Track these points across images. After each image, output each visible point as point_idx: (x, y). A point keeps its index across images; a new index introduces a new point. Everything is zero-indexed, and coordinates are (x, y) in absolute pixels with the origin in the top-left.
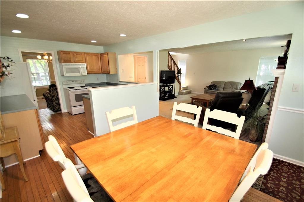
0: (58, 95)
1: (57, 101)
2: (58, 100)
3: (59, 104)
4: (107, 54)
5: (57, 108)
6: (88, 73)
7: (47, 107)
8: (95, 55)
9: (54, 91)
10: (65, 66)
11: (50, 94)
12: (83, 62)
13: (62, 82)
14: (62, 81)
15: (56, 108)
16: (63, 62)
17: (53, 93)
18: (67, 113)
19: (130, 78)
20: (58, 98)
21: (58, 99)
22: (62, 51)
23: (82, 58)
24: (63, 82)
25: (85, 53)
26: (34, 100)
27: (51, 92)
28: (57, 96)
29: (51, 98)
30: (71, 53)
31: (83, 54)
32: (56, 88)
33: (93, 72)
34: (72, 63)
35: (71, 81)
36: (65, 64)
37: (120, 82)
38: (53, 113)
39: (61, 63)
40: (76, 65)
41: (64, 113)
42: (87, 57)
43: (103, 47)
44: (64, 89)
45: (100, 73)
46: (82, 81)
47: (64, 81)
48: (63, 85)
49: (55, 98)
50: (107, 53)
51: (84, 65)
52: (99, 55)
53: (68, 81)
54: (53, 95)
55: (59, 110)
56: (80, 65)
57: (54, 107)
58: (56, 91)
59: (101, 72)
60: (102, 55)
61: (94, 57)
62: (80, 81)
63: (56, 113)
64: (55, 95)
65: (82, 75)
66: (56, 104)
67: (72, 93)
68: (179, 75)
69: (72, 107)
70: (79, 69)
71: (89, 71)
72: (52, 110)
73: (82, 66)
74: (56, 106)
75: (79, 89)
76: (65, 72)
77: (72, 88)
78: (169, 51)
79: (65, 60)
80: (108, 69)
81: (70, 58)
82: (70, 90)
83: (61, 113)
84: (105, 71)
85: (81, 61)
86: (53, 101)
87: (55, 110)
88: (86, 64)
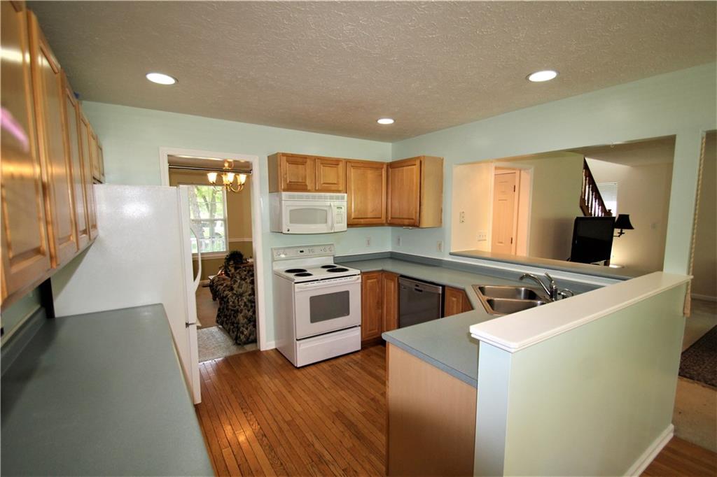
0: (253, 293)
1: (249, 311)
2: (252, 306)
3: (253, 321)
4: (418, 163)
5: (246, 332)
6: (349, 225)
7: (217, 322)
8: (375, 166)
9: (245, 279)
10: (289, 203)
11: (232, 289)
12: (341, 189)
13: (272, 252)
14: (272, 249)
15: (242, 333)
16: (285, 190)
17: (240, 286)
18: (274, 355)
19: (479, 241)
20: (254, 302)
21: (252, 304)
22: (284, 155)
23: (338, 177)
24: (275, 253)
25: (347, 161)
26: (187, 325)
28: (250, 295)
29: (233, 302)
30: (308, 161)
31: (341, 166)
34: (309, 191)
35: (295, 250)
36: (290, 197)
37: (451, 254)
38: (234, 350)
39: (277, 191)
40: (320, 197)
41: (266, 351)
42: (353, 173)
43: (391, 144)
44: (277, 275)
45: (382, 225)
46: (327, 248)
47: (279, 249)
48: (273, 260)
49: (245, 300)
50: (418, 158)
51: (343, 198)
52: (385, 166)
53: (287, 250)
54: (241, 291)
55: (254, 338)
56: (332, 198)
57: (238, 329)
58: (248, 281)
59: (384, 222)
60: (392, 166)
61: (370, 174)
62: (322, 248)
63: (241, 352)
64: (246, 292)
65: (333, 231)
66: (246, 320)
67: (304, 293)
68: (621, 231)
69: (297, 340)
70: (326, 211)
71: (353, 216)
72: (231, 337)
73: (337, 203)
74: (243, 327)
75: (322, 280)
76: (289, 221)
77: (301, 272)
78: (586, 156)
79: (290, 182)
80: (416, 212)
81: (305, 177)
82: (296, 281)
83: (257, 353)
84: (401, 217)
85: (333, 187)
86: (237, 312)
87: (240, 337)
88: (346, 195)
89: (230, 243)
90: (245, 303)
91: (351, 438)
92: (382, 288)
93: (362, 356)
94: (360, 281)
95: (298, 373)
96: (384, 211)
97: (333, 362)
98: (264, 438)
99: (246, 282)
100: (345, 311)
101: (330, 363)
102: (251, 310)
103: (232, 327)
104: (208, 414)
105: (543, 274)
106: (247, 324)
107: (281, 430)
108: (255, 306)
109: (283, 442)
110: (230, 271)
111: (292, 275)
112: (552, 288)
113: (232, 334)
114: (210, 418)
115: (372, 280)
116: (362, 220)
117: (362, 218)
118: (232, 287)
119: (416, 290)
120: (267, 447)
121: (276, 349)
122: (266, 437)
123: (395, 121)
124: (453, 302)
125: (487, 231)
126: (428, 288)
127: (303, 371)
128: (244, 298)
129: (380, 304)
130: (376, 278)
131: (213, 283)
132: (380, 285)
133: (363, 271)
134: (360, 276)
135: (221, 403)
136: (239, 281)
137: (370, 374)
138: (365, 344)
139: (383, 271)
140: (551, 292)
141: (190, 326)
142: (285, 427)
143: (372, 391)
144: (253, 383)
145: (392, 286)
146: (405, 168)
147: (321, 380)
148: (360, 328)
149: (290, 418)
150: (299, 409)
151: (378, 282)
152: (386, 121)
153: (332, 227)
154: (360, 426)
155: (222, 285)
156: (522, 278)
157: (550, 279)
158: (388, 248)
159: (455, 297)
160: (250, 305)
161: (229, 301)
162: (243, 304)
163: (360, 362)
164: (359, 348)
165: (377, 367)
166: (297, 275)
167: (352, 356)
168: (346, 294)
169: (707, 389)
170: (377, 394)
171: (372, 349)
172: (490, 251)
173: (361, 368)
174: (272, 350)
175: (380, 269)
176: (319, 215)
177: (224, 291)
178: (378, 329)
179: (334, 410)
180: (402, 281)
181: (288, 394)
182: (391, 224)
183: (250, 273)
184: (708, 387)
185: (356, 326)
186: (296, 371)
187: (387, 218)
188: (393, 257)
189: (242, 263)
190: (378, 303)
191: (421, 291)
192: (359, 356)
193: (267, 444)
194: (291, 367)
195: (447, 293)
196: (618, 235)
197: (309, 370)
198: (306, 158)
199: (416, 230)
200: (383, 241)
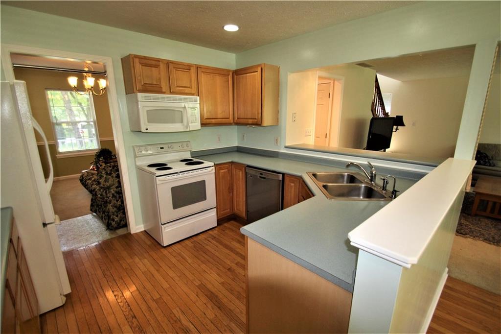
0: (120, 185)
1: (117, 201)
2: (120, 197)
3: (122, 209)
4: (259, 69)
5: (116, 219)
6: (203, 125)
8: (223, 72)
9: (110, 174)
10: (145, 104)
11: (99, 183)
12: (194, 92)
13: (134, 150)
14: (133, 147)
15: (113, 220)
16: (140, 91)
17: (106, 180)
19: (306, 136)
20: (121, 193)
21: (120, 194)
22: (136, 56)
23: (190, 81)
24: (137, 150)
25: (198, 67)
26: (45, 225)
27: (101, 177)
28: (117, 188)
29: (101, 195)
30: (162, 65)
31: (193, 70)
32: (117, 166)
33: (213, 121)
34: (164, 93)
35: (156, 147)
36: (146, 98)
37: (286, 147)
38: (106, 235)
39: (133, 92)
40: (175, 99)
41: (136, 233)
42: (203, 78)
43: (234, 55)
44: (140, 169)
45: (230, 124)
46: (185, 144)
47: (140, 146)
48: (136, 157)
49: (113, 192)
50: (259, 65)
51: (196, 101)
52: (231, 73)
53: (148, 147)
54: (108, 184)
55: (124, 223)
56: (186, 100)
57: (109, 217)
58: (114, 175)
59: (232, 121)
60: (237, 73)
61: (219, 80)
62: (180, 144)
63: (113, 236)
64: (113, 185)
65: (188, 130)
66: (115, 209)
67: (165, 185)
68: (397, 127)
69: (162, 224)
70: (181, 111)
71: (205, 117)
72: (104, 223)
73: (191, 105)
74: (113, 214)
75: (181, 172)
76: (146, 121)
77: (162, 166)
78: (377, 72)
79: (144, 84)
80: (258, 113)
81: (160, 79)
82: (157, 175)
83: (128, 236)
84: (246, 117)
85: (187, 90)
86: (106, 202)
87: (111, 224)
88: (198, 98)
89: (101, 142)
90: (113, 194)
91: (213, 309)
92: (232, 177)
93: (218, 231)
94: (214, 171)
95: (165, 252)
96: (231, 113)
97: (195, 239)
98: (134, 319)
99: (112, 177)
100: (203, 197)
101: (192, 240)
102: (120, 200)
103: (104, 215)
104: (80, 300)
105: (366, 163)
106: (117, 212)
107: (149, 308)
108: (122, 197)
109: (152, 322)
110: (101, 166)
111: (153, 169)
112: (372, 173)
113: (105, 221)
114: (81, 303)
115: (224, 171)
116: (213, 120)
117: (213, 119)
118: (98, 182)
119: (260, 177)
120: (137, 329)
121: (145, 231)
122: (136, 318)
123: (240, 28)
124: (291, 186)
125: (312, 128)
126: (271, 176)
127: (170, 249)
128: (112, 190)
129: (231, 189)
130: (227, 168)
131: (83, 178)
132: (231, 174)
133: (216, 163)
134: (214, 167)
135: (93, 289)
136: (105, 176)
137: (227, 247)
138: (220, 222)
139: (232, 163)
140: (372, 177)
141: (48, 226)
142: (153, 305)
143: (229, 262)
144: (124, 265)
145: (241, 174)
146: (248, 75)
147: (185, 255)
148: (215, 209)
149: (158, 296)
150: (166, 285)
151: (229, 171)
152: (231, 28)
153: (187, 126)
154: (220, 296)
155: (90, 179)
156: (348, 166)
157: (371, 167)
158: (235, 143)
159: (293, 183)
160: (118, 196)
161: (98, 194)
162: (111, 196)
163: (217, 237)
164: (216, 225)
165: (231, 240)
166: (158, 169)
167: (210, 232)
168: (203, 183)
169: (459, 237)
170: (233, 264)
171: (226, 225)
172: (313, 144)
173: (217, 242)
174: (141, 232)
175: (230, 161)
176: (174, 115)
177: (92, 185)
178: (230, 209)
179: (197, 283)
180: (248, 170)
181: (156, 272)
182: (237, 124)
183: (116, 168)
184: (460, 236)
185: (212, 208)
186: (163, 250)
187: (234, 119)
188: (240, 150)
189: (112, 159)
190: (229, 188)
191: (265, 178)
192: (215, 231)
193: (137, 325)
194: (159, 247)
195: (287, 179)
196: (395, 130)
197: (175, 247)
198: (159, 61)
199: (259, 128)
200: (231, 138)
